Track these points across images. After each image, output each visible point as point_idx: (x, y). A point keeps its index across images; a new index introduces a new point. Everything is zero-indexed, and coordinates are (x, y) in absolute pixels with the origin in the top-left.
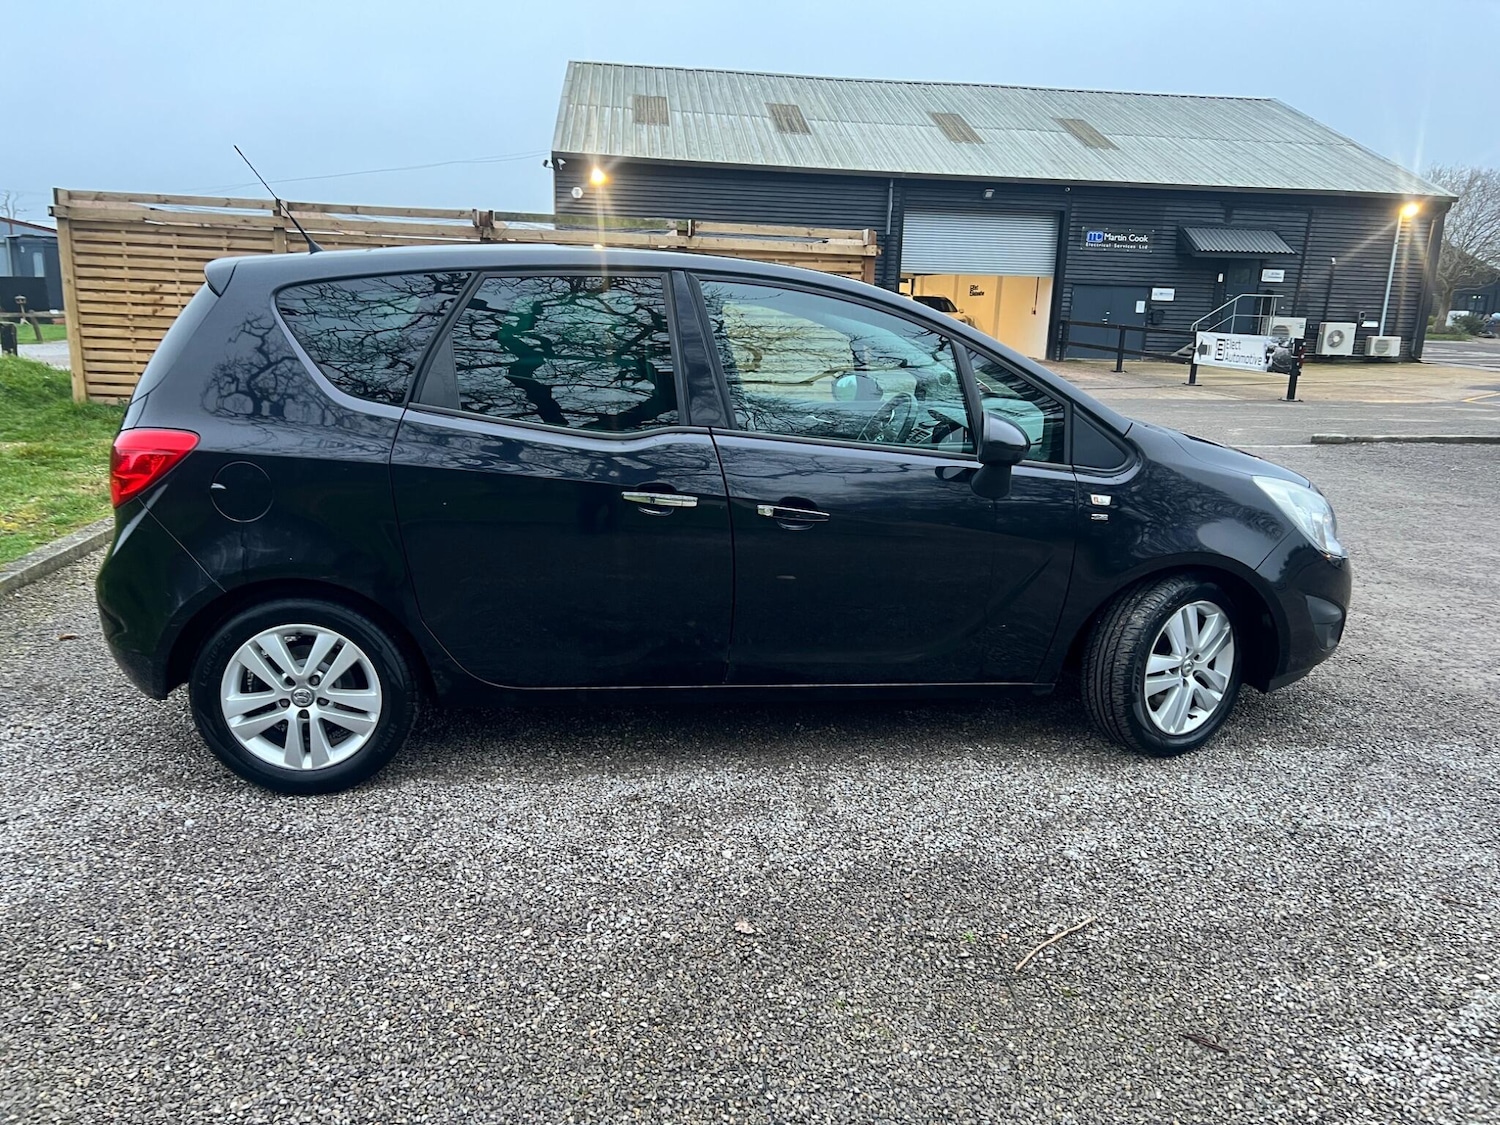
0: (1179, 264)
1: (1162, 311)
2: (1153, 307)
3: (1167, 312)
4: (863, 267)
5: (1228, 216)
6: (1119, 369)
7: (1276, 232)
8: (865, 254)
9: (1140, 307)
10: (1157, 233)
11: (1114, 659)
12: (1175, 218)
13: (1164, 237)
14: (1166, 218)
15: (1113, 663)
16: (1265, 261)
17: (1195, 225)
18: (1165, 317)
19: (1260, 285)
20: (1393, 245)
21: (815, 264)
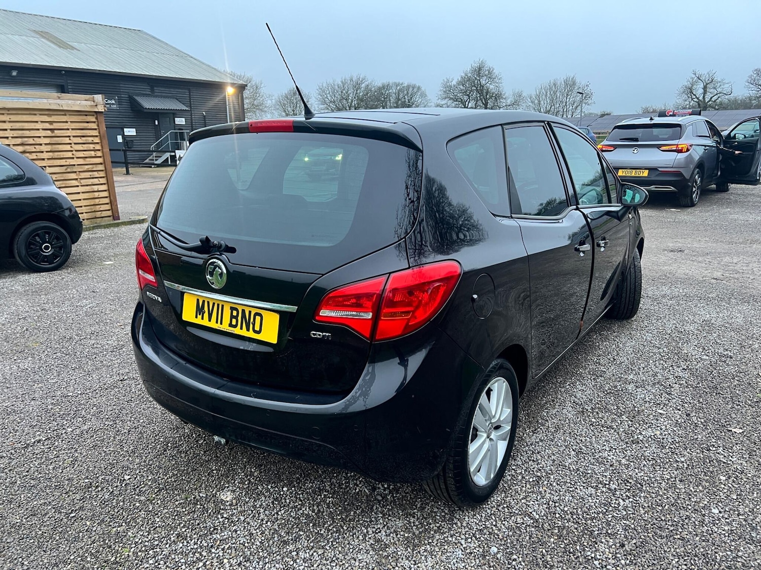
0: (135, 115)
1: (132, 140)
2: (127, 139)
3: (135, 141)
4: (97, 118)
5: (152, 90)
6: (128, 173)
7: (177, 99)
8: (97, 110)
9: (120, 139)
10: (119, 98)
11: (635, 282)
12: (127, 91)
13: (123, 101)
14: (121, 90)
15: (635, 284)
16: (175, 114)
17: (138, 95)
18: (134, 144)
19: (175, 126)
20: (226, 106)
21: (65, 117)
